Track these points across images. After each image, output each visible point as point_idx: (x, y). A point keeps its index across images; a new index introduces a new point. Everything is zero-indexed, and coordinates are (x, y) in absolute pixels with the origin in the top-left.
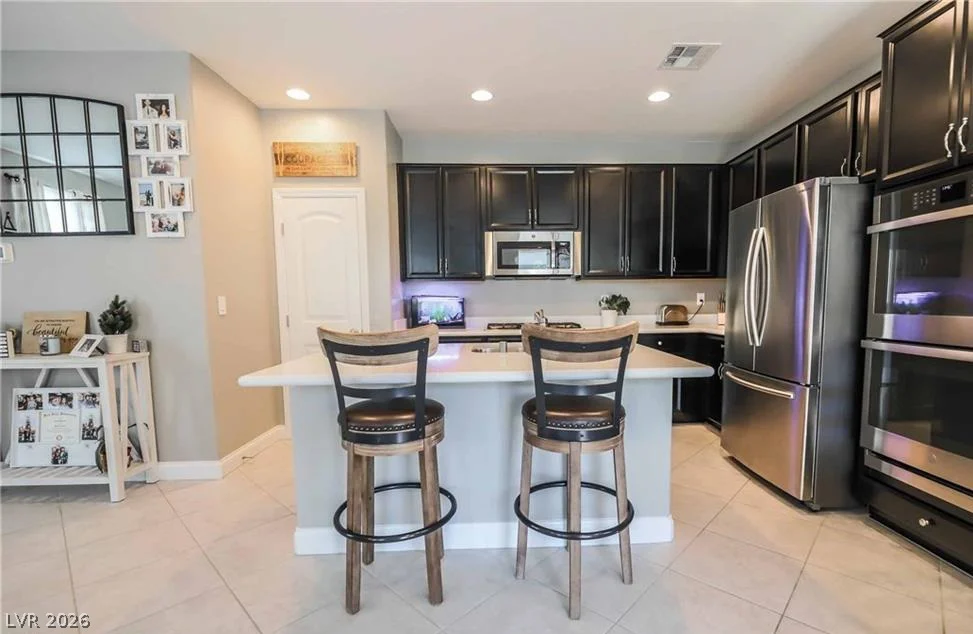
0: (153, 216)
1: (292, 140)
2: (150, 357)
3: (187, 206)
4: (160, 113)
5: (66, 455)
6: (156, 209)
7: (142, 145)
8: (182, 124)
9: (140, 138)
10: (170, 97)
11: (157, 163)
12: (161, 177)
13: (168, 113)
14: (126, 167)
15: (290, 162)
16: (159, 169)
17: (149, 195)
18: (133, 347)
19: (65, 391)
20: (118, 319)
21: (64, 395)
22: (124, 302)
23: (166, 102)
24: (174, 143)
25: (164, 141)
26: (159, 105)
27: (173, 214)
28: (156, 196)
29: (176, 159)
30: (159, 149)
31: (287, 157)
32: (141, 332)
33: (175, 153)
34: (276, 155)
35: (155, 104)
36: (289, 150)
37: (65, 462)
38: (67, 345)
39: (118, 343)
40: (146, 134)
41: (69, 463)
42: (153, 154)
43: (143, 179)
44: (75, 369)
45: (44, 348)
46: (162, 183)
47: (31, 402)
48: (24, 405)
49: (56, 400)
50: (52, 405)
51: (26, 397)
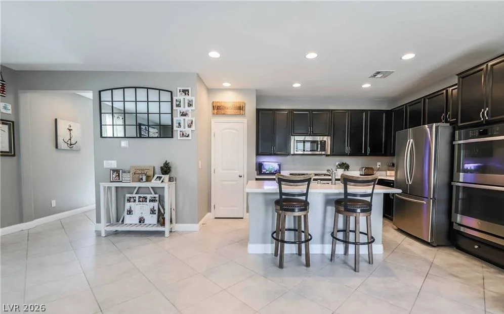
0: (180, 131)
1: (218, 101)
2: (176, 184)
3: (193, 128)
4: (185, 94)
5: (144, 220)
6: (182, 129)
7: (178, 106)
8: (193, 98)
9: (178, 103)
10: (190, 89)
11: (183, 112)
12: (184, 117)
13: (188, 95)
14: (172, 113)
15: (218, 109)
16: (184, 114)
17: (179, 124)
18: (170, 180)
20: (166, 169)
21: (144, 197)
22: (169, 163)
23: (188, 90)
24: (190, 105)
25: (186, 105)
26: (186, 92)
27: (188, 131)
28: (182, 124)
29: (190, 111)
30: (184, 107)
31: (218, 107)
32: (172, 174)
33: (190, 109)
34: (213, 107)
35: (183, 91)
36: (218, 105)
37: (144, 222)
38: (148, 179)
39: (166, 177)
40: (180, 102)
41: (145, 223)
42: (182, 109)
43: (178, 118)
44: (148, 187)
45: (142, 179)
46: (184, 119)
47: (132, 200)
48: (129, 201)
49: (141, 199)
50: (139, 201)
51: (130, 197)
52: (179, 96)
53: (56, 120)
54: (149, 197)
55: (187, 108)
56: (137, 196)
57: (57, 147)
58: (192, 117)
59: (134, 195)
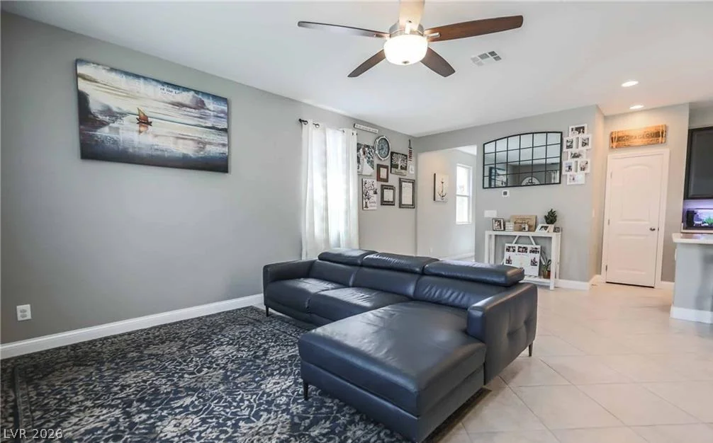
0: (571, 176)
1: (619, 130)
2: (561, 234)
3: (588, 171)
4: (580, 132)
5: (524, 270)
6: (572, 172)
7: (568, 147)
8: (590, 136)
9: (569, 144)
10: (585, 125)
11: (575, 154)
12: (576, 159)
13: (583, 132)
14: (561, 156)
15: (619, 141)
16: (576, 156)
17: (570, 168)
18: (556, 230)
19: (525, 246)
20: (551, 218)
21: (524, 248)
22: (554, 212)
23: (583, 128)
24: (585, 144)
25: (580, 144)
26: (580, 130)
27: (580, 174)
28: (573, 167)
29: (585, 151)
30: (577, 147)
31: (619, 138)
32: (557, 224)
33: (585, 148)
34: (612, 138)
35: (577, 129)
36: (620, 135)
38: (532, 228)
39: (551, 227)
40: (572, 142)
42: (574, 150)
43: (568, 161)
44: (529, 237)
45: (524, 228)
46: (577, 162)
47: (511, 249)
48: (508, 250)
49: (521, 249)
50: (519, 251)
51: (509, 247)
52: (571, 136)
53: (435, 175)
54: (529, 247)
55: (581, 148)
56: (517, 246)
57: (434, 200)
58: (587, 157)
59: (513, 245)
